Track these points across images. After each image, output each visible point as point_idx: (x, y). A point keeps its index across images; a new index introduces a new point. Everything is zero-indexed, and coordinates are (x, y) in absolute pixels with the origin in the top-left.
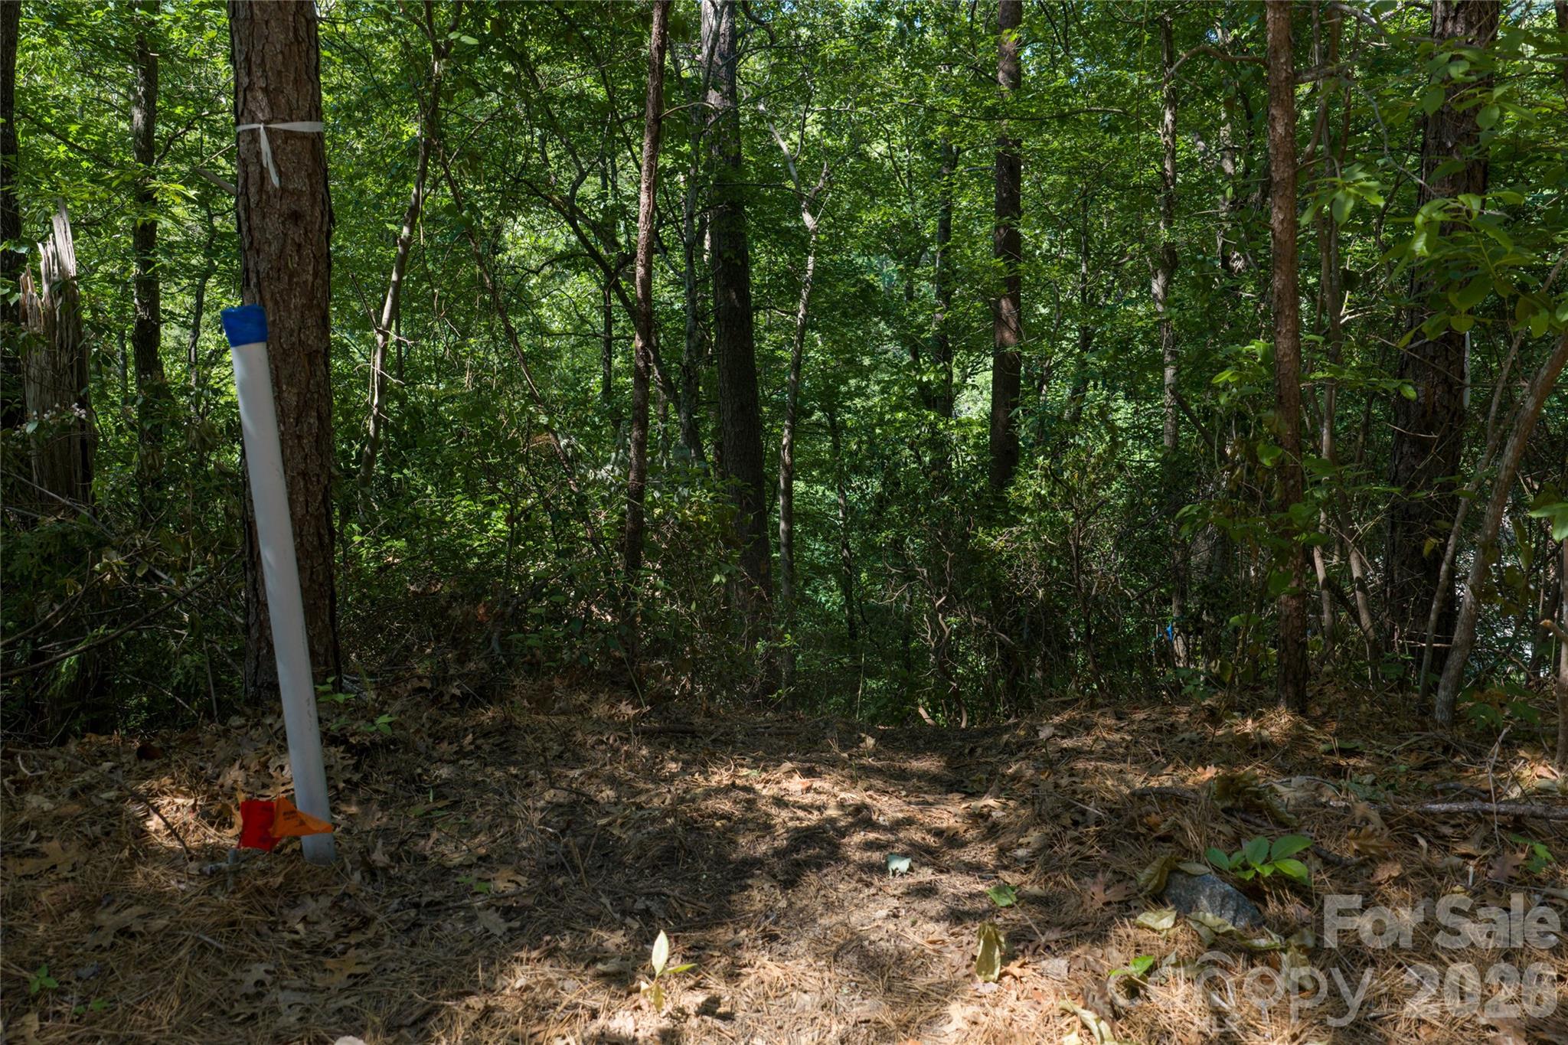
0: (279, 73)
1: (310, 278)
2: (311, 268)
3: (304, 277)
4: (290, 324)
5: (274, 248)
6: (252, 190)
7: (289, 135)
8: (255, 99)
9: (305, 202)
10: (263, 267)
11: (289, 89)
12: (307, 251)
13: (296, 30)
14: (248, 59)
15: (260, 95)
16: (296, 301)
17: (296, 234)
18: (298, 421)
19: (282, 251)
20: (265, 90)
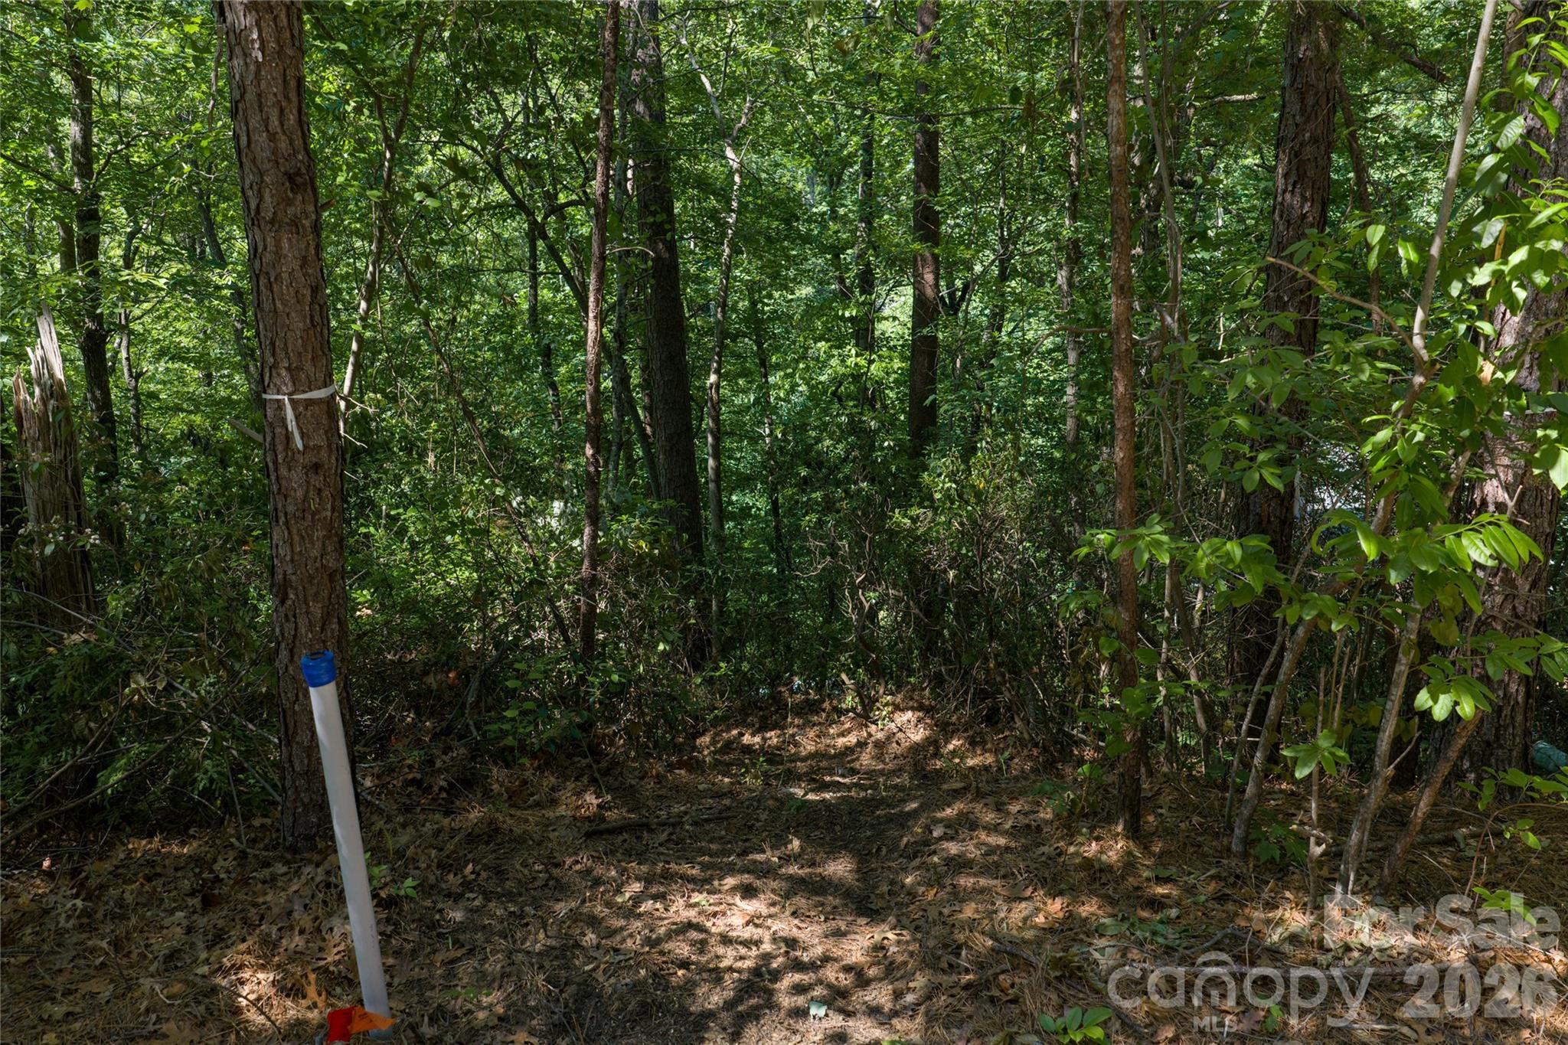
0: (300, 354)
1: (329, 514)
2: (329, 506)
3: (324, 514)
4: (315, 553)
5: (300, 494)
6: (280, 448)
7: (309, 403)
8: (279, 375)
9: (324, 454)
10: (291, 509)
11: (308, 366)
12: (326, 493)
13: (312, 317)
14: (273, 344)
15: (284, 373)
16: (319, 534)
17: (317, 480)
18: (323, 629)
19: (306, 496)
20: (289, 369)
